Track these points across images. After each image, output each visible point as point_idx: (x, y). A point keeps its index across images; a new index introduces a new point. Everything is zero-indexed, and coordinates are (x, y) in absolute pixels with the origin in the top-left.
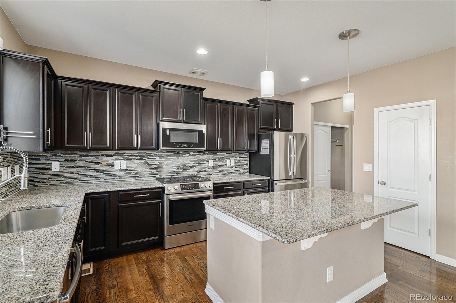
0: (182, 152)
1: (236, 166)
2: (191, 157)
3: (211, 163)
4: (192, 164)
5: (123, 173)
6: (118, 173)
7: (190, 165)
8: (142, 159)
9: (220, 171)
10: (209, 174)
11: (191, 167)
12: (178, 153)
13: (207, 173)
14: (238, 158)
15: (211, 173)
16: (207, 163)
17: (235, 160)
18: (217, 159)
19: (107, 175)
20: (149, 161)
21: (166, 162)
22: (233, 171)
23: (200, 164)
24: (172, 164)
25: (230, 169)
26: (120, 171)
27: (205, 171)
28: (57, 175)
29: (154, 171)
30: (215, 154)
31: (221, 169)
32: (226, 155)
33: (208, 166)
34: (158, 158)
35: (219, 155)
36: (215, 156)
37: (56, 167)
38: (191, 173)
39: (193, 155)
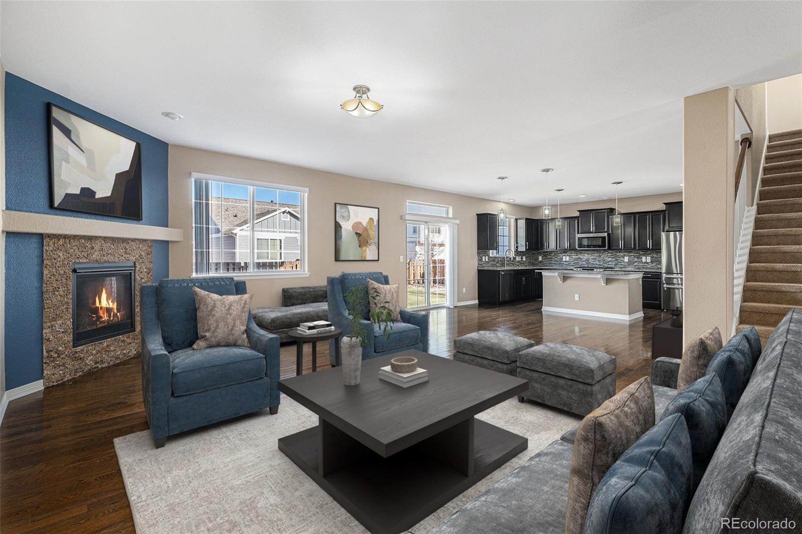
0: (602, 251)
1: (652, 262)
2: (609, 254)
3: (626, 259)
4: (610, 259)
5: (567, 263)
6: (565, 263)
7: (609, 260)
8: (577, 255)
9: (635, 266)
10: (625, 267)
11: (609, 261)
12: (600, 252)
13: (622, 266)
14: (655, 256)
15: (626, 266)
16: (623, 259)
17: (651, 257)
18: (633, 256)
19: (560, 263)
20: (581, 257)
21: (592, 258)
22: (649, 266)
23: (617, 260)
24: (596, 259)
25: (645, 264)
26: (566, 261)
27: (621, 265)
28: (541, 262)
29: (584, 263)
30: (631, 252)
31: (635, 264)
32: (641, 253)
33: (624, 261)
34: (586, 255)
35: (635, 253)
36: (631, 254)
37: (540, 258)
38: (609, 266)
39: (611, 253)
